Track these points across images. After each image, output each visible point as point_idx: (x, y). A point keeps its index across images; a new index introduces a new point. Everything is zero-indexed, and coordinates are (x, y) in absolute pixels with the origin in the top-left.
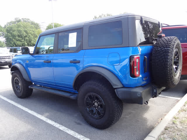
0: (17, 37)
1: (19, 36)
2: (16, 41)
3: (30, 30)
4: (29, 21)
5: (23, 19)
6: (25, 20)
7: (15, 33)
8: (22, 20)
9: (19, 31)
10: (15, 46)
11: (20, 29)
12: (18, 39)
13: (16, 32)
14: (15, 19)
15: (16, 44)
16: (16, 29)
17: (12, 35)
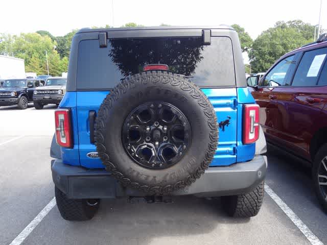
0: (267, 57)
1: (270, 54)
2: (264, 63)
3: (293, 42)
4: (300, 24)
5: (289, 22)
6: (293, 23)
7: (266, 49)
8: (287, 24)
9: (273, 45)
10: (261, 70)
11: (274, 41)
12: (269, 60)
13: (266, 47)
14: (275, 24)
15: (263, 68)
16: (267, 42)
17: (259, 52)
